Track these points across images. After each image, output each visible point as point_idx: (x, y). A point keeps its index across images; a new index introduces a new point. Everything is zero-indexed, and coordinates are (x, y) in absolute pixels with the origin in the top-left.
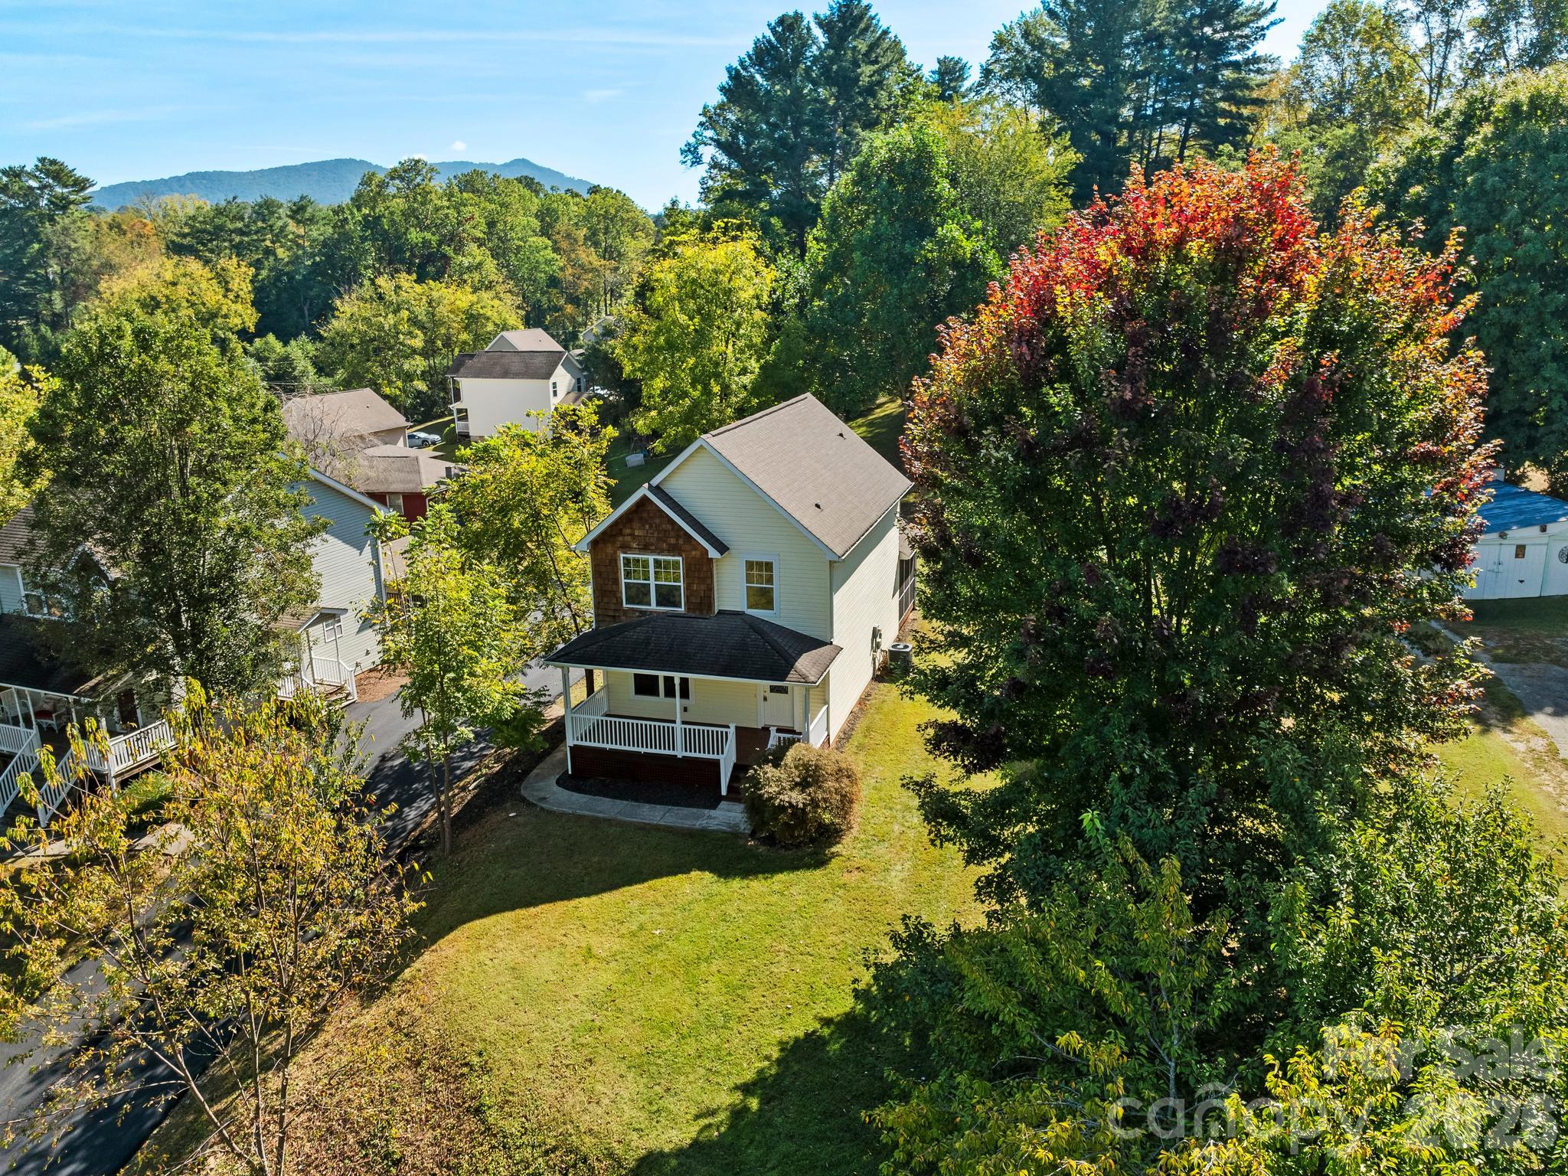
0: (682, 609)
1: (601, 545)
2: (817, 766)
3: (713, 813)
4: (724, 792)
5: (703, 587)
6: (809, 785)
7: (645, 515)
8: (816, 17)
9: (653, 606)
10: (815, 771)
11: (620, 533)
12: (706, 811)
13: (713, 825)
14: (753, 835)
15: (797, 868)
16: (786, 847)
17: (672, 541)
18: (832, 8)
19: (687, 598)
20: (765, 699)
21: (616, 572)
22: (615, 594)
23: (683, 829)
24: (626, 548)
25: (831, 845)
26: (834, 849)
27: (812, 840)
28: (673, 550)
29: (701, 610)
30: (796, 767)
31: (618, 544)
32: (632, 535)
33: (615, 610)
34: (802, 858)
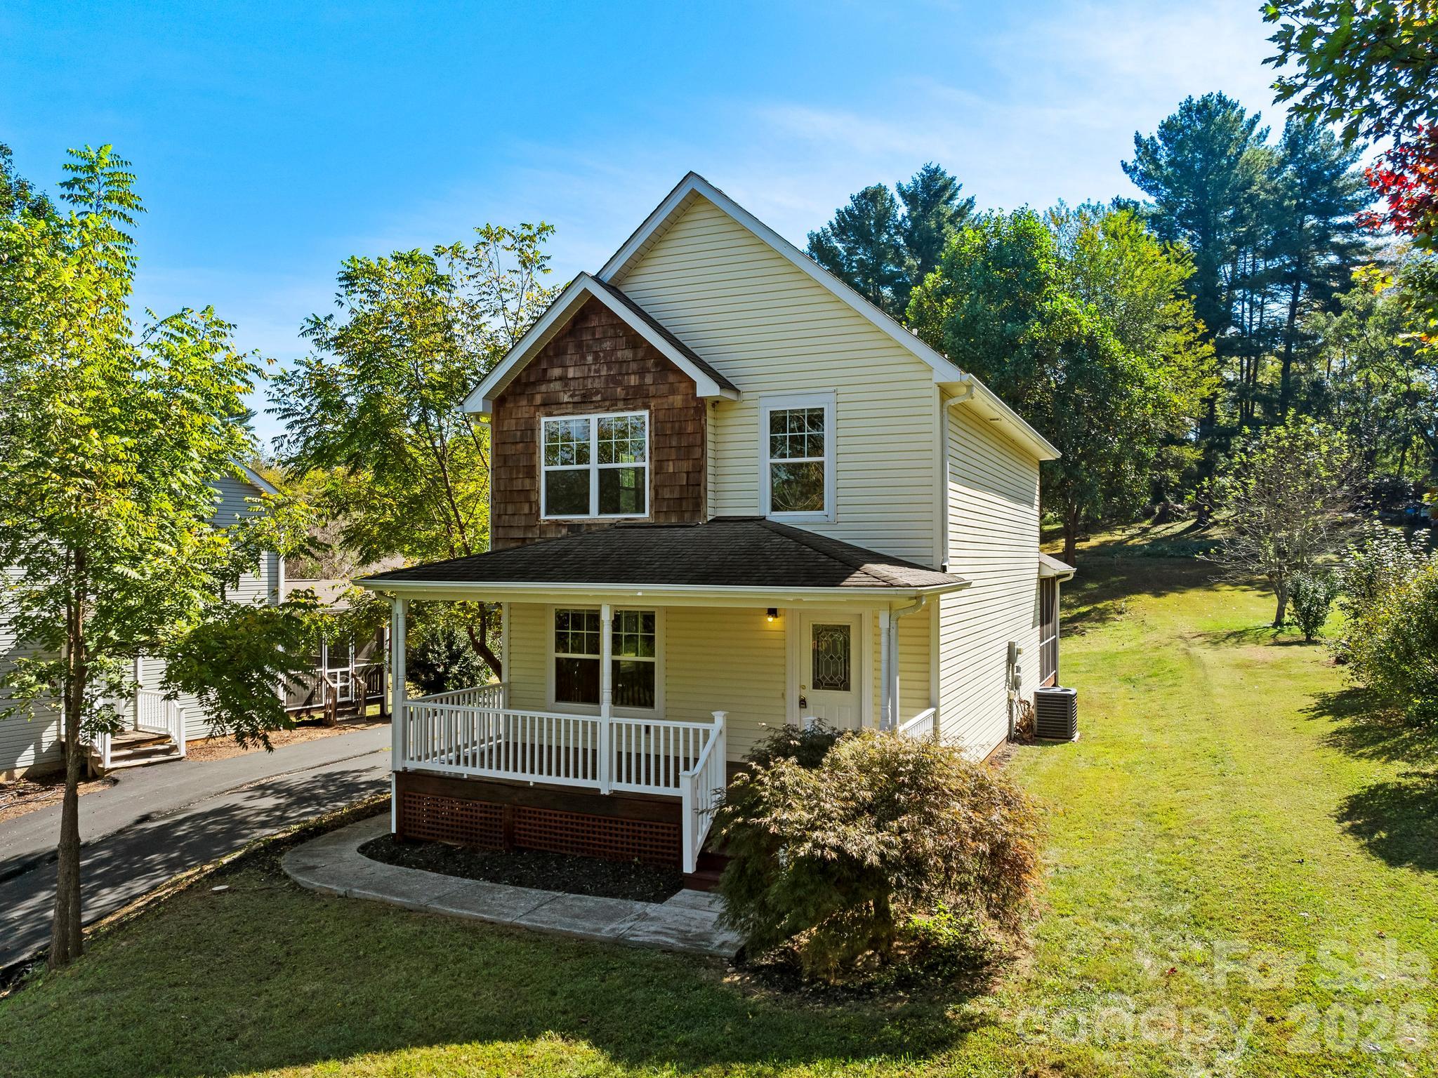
0: (646, 515)
1: (510, 405)
2: (919, 764)
3: (652, 909)
4: (689, 867)
5: (686, 466)
6: (896, 811)
7: (587, 337)
8: (899, 186)
9: (594, 513)
10: (914, 776)
11: (544, 379)
12: (639, 906)
13: (644, 933)
14: (739, 960)
15: (858, 1053)
16: (829, 995)
17: (633, 380)
18: (916, 182)
19: (656, 489)
20: (803, 703)
21: (531, 453)
22: (527, 496)
23: (568, 936)
24: (550, 406)
25: (960, 997)
26: (970, 1007)
27: (905, 982)
28: (635, 398)
29: (681, 513)
30: (863, 769)
31: (538, 399)
32: (563, 379)
33: (528, 528)
34: (875, 1025)
